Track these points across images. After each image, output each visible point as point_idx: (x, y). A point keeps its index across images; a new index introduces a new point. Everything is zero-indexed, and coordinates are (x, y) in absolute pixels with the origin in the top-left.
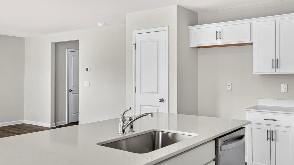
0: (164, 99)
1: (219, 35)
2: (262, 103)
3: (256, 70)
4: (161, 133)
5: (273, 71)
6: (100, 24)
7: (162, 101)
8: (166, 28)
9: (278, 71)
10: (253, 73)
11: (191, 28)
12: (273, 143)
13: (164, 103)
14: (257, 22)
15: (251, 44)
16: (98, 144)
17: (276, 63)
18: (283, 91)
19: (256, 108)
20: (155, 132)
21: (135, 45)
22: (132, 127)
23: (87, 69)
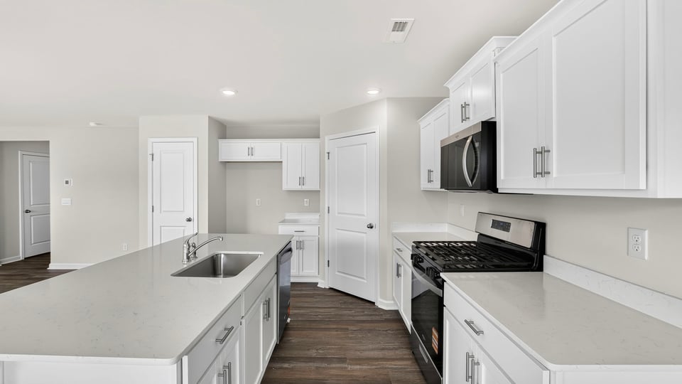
0: (192, 218)
1: (251, 151)
2: (289, 216)
3: (285, 187)
4: (222, 256)
5: (299, 188)
6: (92, 124)
7: (189, 220)
8: (195, 140)
9: (304, 188)
10: (283, 189)
11: (221, 141)
12: (301, 251)
13: (191, 222)
14: (287, 143)
15: (281, 162)
16: (173, 275)
17: (302, 181)
18: (306, 205)
19: (284, 221)
20: (217, 255)
21: (153, 155)
22: (195, 253)
23: (67, 182)
